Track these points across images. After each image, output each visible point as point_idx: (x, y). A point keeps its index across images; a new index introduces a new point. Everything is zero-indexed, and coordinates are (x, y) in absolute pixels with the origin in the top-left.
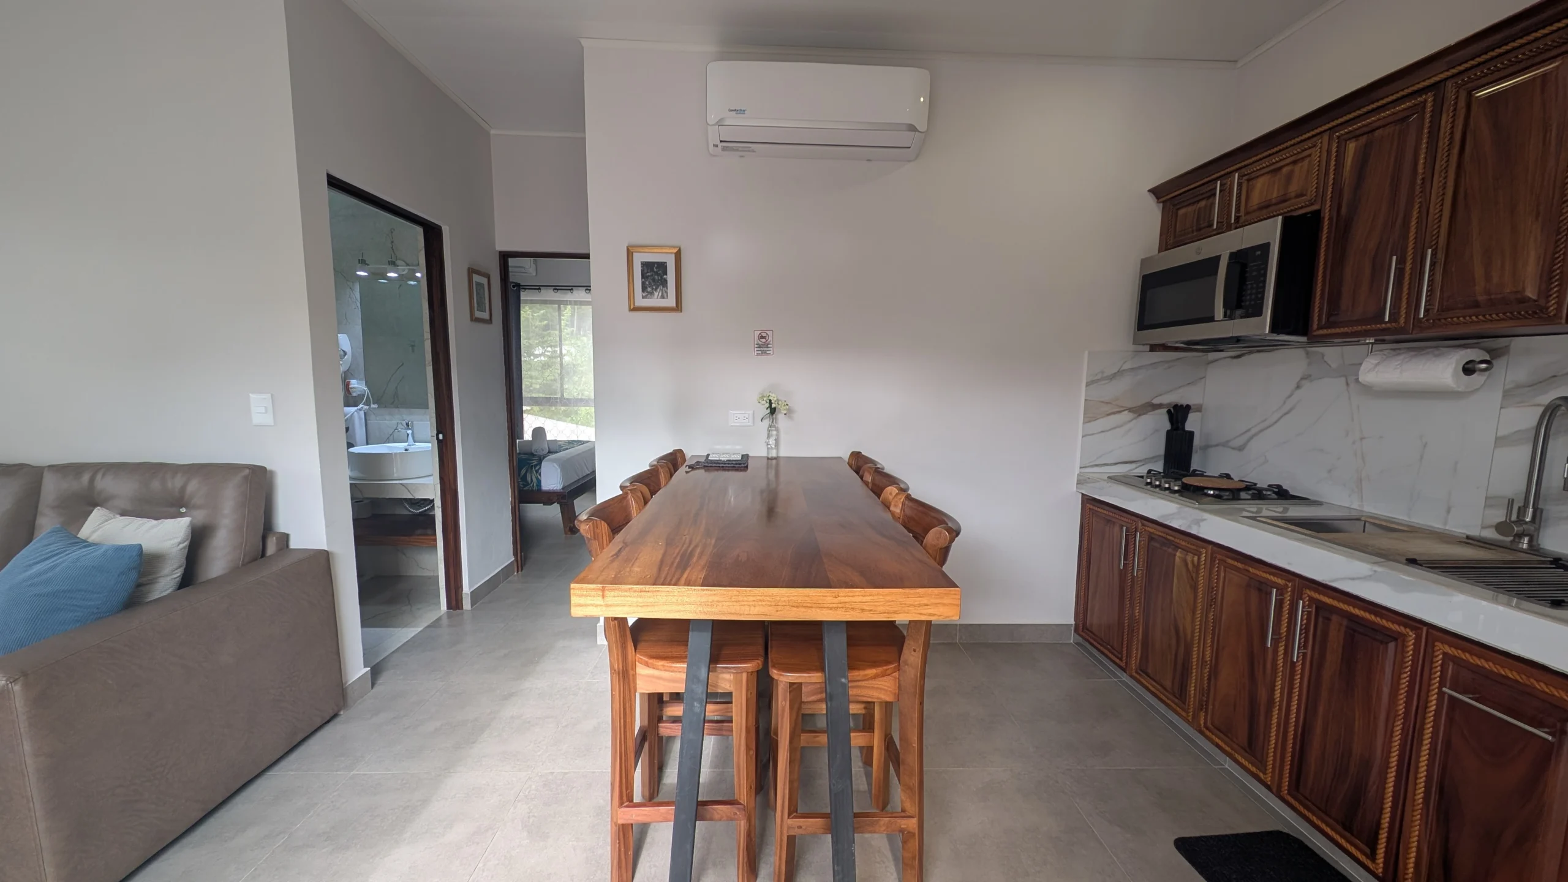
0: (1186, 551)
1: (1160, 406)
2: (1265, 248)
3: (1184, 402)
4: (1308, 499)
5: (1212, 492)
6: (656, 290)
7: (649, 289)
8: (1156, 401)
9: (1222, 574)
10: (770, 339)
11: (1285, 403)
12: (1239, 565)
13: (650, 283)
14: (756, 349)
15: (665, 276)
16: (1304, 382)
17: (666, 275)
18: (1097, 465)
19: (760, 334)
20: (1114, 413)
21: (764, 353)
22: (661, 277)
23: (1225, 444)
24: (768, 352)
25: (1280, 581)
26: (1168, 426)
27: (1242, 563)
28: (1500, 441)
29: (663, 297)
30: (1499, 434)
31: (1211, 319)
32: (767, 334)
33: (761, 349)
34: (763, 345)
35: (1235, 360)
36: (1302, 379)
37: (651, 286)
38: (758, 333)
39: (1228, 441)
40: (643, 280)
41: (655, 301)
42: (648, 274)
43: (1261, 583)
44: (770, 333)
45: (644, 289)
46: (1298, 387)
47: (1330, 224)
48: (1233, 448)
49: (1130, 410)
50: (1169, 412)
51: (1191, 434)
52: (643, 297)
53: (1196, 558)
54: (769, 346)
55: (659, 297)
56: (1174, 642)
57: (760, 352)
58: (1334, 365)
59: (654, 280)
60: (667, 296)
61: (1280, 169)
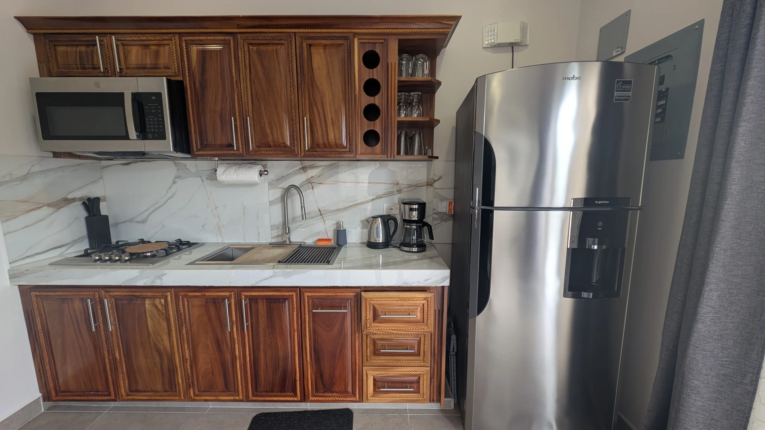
0: (153, 298)
1: (74, 200)
2: (159, 95)
3: (93, 195)
4: (198, 243)
5: (149, 254)
8: (70, 196)
9: (186, 303)
11: (168, 192)
12: (198, 294)
16: (176, 180)
18: (28, 257)
20: (33, 210)
23: (131, 221)
25: (227, 294)
26: (85, 214)
27: (199, 292)
28: (271, 203)
30: (270, 200)
31: (126, 137)
35: (125, 166)
36: (175, 178)
39: (133, 218)
43: (214, 299)
46: (174, 183)
47: (191, 91)
48: (138, 222)
49: (49, 205)
50: (84, 203)
51: (106, 217)
53: (163, 300)
56: (157, 359)
58: (193, 171)
61: (148, 46)
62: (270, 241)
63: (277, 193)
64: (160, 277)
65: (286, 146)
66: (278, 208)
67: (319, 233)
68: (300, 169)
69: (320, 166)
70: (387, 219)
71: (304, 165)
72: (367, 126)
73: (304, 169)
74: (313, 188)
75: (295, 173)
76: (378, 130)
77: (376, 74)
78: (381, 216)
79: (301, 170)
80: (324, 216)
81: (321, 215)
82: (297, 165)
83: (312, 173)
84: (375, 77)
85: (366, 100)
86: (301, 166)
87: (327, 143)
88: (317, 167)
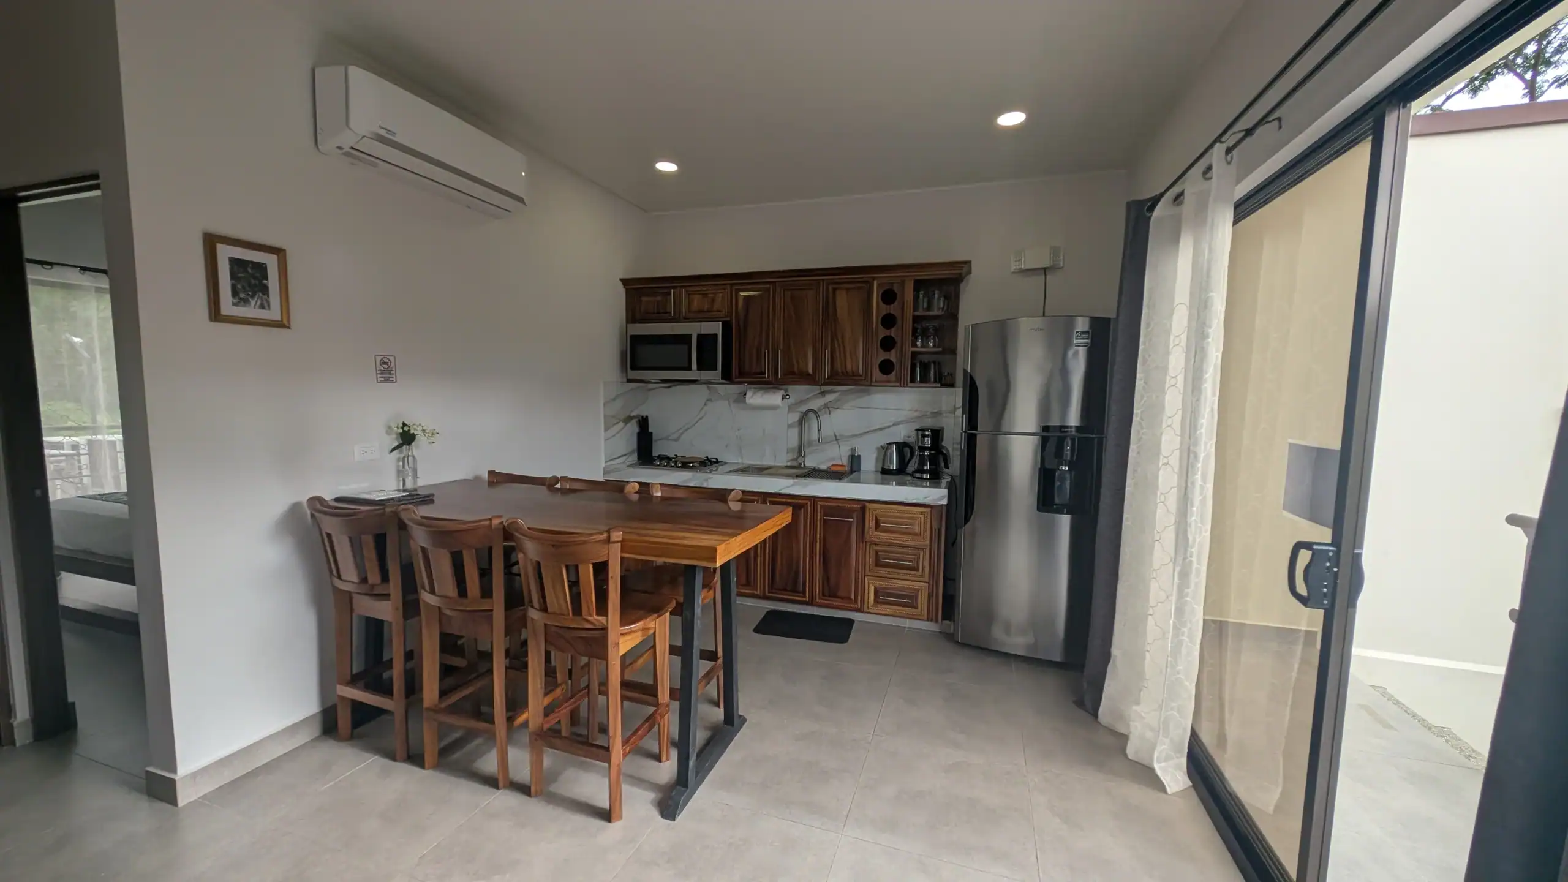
1: (633, 418)
2: (716, 335)
3: (643, 414)
4: (725, 461)
5: (691, 465)
6: (253, 297)
7: (242, 295)
8: (631, 414)
10: (393, 364)
11: (699, 413)
13: (243, 287)
14: (379, 376)
15: (265, 281)
16: (709, 402)
17: (267, 279)
19: (382, 359)
20: (615, 424)
21: (387, 380)
22: (260, 282)
24: (391, 379)
26: (639, 430)
28: (789, 426)
29: (262, 307)
30: (789, 423)
31: (689, 368)
32: (389, 360)
33: (384, 376)
34: (386, 372)
36: (708, 400)
37: (245, 291)
38: (379, 359)
39: (668, 437)
40: (233, 282)
41: (250, 311)
42: (240, 275)
44: (392, 359)
45: (235, 293)
46: (705, 405)
48: (671, 440)
49: (622, 421)
50: (639, 421)
51: (651, 433)
52: (234, 304)
54: (392, 372)
55: (257, 307)
57: (383, 379)
58: (722, 394)
59: (250, 285)
60: (269, 306)
61: (706, 294)
62: (785, 464)
63: (795, 417)
64: (706, 480)
65: (809, 375)
66: (795, 432)
67: (833, 459)
68: (819, 393)
69: (838, 391)
70: (901, 446)
71: (822, 390)
72: (883, 356)
73: (823, 393)
74: (830, 414)
75: (815, 397)
76: (893, 359)
77: (894, 309)
78: (896, 443)
79: (820, 395)
80: (839, 441)
81: (837, 440)
82: (816, 389)
83: (830, 398)
84: (891, 312)
85: (883, 333)
86: (819, 391)
87: (845, 371)
88: (835, 392)
